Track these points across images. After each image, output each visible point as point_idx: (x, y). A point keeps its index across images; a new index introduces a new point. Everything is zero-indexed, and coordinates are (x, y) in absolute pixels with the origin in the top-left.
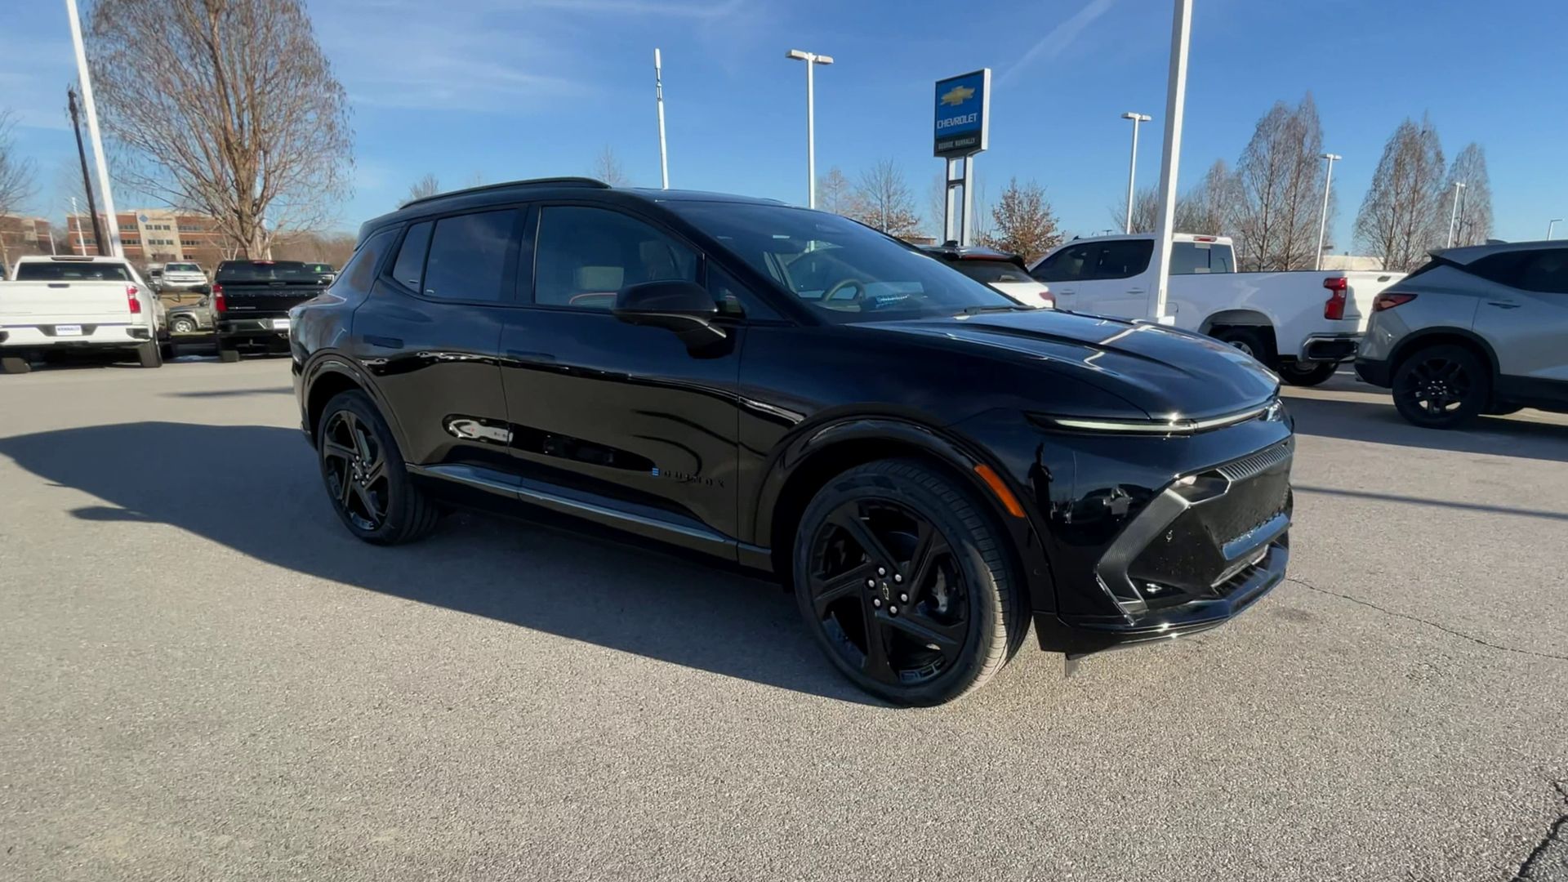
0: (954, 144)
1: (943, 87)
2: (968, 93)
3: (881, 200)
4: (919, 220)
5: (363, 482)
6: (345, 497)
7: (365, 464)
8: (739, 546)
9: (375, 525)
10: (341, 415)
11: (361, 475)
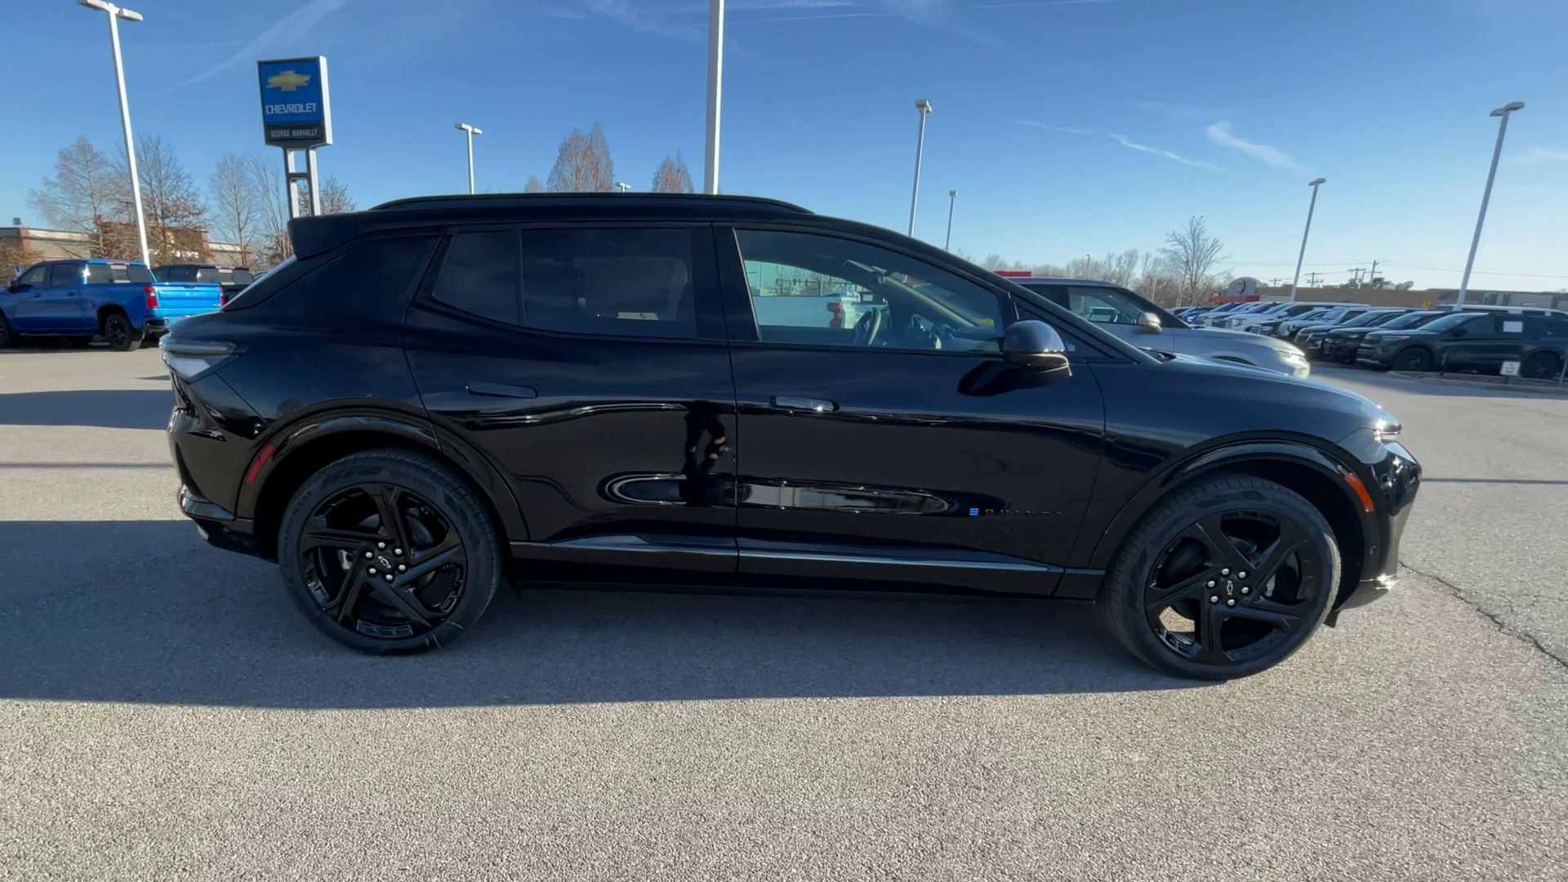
0: (291, 133)
1: (267, 69)
2: (303, 80)
3: (150, 184)
4: (203, 210)
5: (389, 577)
6: (341, 604)
7: (398, 551)
8: (1067, 572)
9: (419, 630)
10: (359, 490)
11: (389, 567)
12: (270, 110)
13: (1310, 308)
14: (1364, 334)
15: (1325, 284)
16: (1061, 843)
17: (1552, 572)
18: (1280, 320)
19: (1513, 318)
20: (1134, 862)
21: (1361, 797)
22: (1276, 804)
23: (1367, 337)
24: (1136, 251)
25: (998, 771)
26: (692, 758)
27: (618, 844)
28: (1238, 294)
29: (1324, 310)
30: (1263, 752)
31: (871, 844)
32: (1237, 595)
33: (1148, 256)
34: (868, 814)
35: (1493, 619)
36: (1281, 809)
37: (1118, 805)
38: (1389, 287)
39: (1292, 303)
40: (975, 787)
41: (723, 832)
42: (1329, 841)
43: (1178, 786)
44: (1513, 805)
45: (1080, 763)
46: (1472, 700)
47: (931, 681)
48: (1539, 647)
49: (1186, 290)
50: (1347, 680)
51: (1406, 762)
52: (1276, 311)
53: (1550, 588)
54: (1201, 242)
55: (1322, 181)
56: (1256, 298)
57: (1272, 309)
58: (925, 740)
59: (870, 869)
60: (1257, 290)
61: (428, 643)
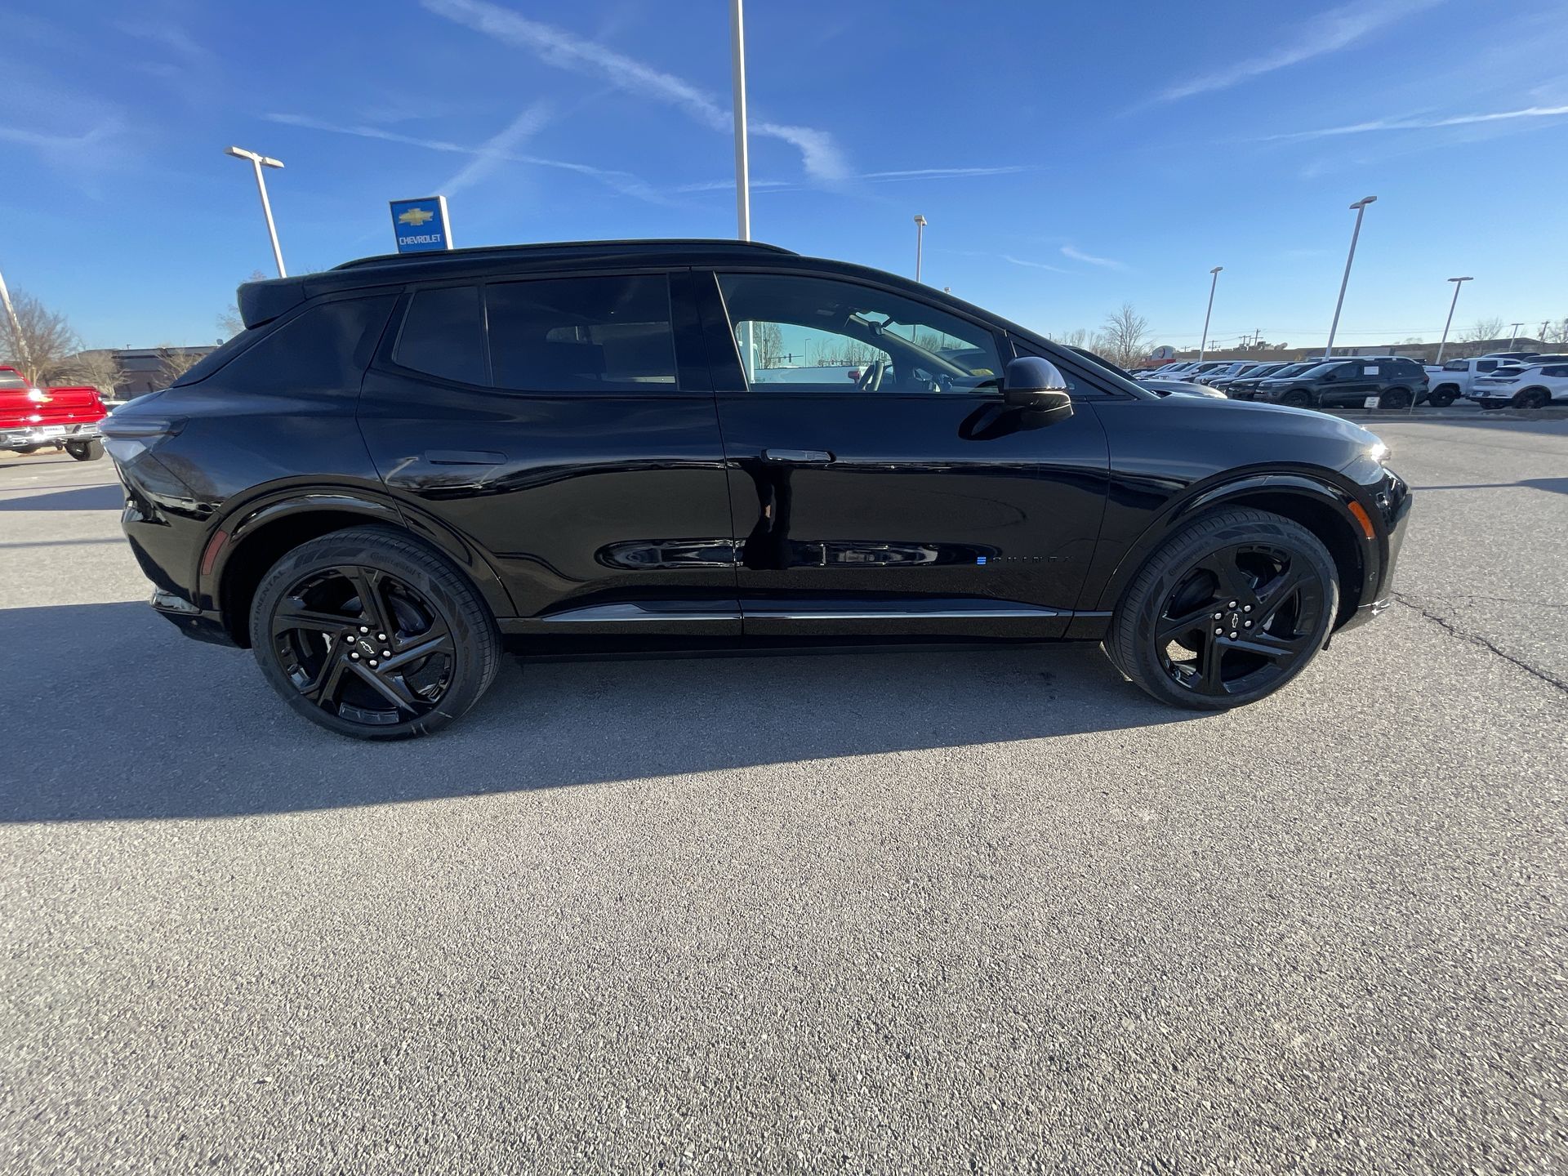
5: (373, 662)
6: (321, 688)
7: (382, 637)
8: (1076, 615)
9: (405, 716)
10: (337, 572)
11: (373, 652)
12: (403, 241)
13: (1215, 365)
14: (1257, 383)
15: (1222, 348)
16: (1078, 953)
17: (1473, 572)
18: (1194, 376)
19: (1370, 364)
20: (1164, 977)
21: (1389, 852)
22: (1303, 871)
23: (1261, 385)
24: (1084, 330)
25: (1006, 849)
26: (670, 862)
27: (554, 1010)
28: (1160, 359)
29: (1226, 366)
30: (1273, 798)
31: (861, 980)
32: (1241, 629)
33: (1092, 334)
34: (860, 931)
35: (1441, 623)
36: (1310, 877)
37: (1136, 887)
38: (1269, 348)
39: (1201, 363)
40: (980, 876)
41: (686, 979)
42: (1374, 922)
43: (1195, 852)
44: (1550, 852)
45: (1089, 830)
46: (1457, 715)
47: (934, 733)
48: (1494, 650)
49: (1122, 357)
50: (1331, 700)
51: (1421, 801)
52: (1190, 369)
53: (1478, 588)
54: (1131, 320)
55: (1220, 269)
56: (1173, 361)
57: (1188, 368)
58: (928, 812)
59: (858, 1023)
60: (1173, 355)
61: (415, 732)
